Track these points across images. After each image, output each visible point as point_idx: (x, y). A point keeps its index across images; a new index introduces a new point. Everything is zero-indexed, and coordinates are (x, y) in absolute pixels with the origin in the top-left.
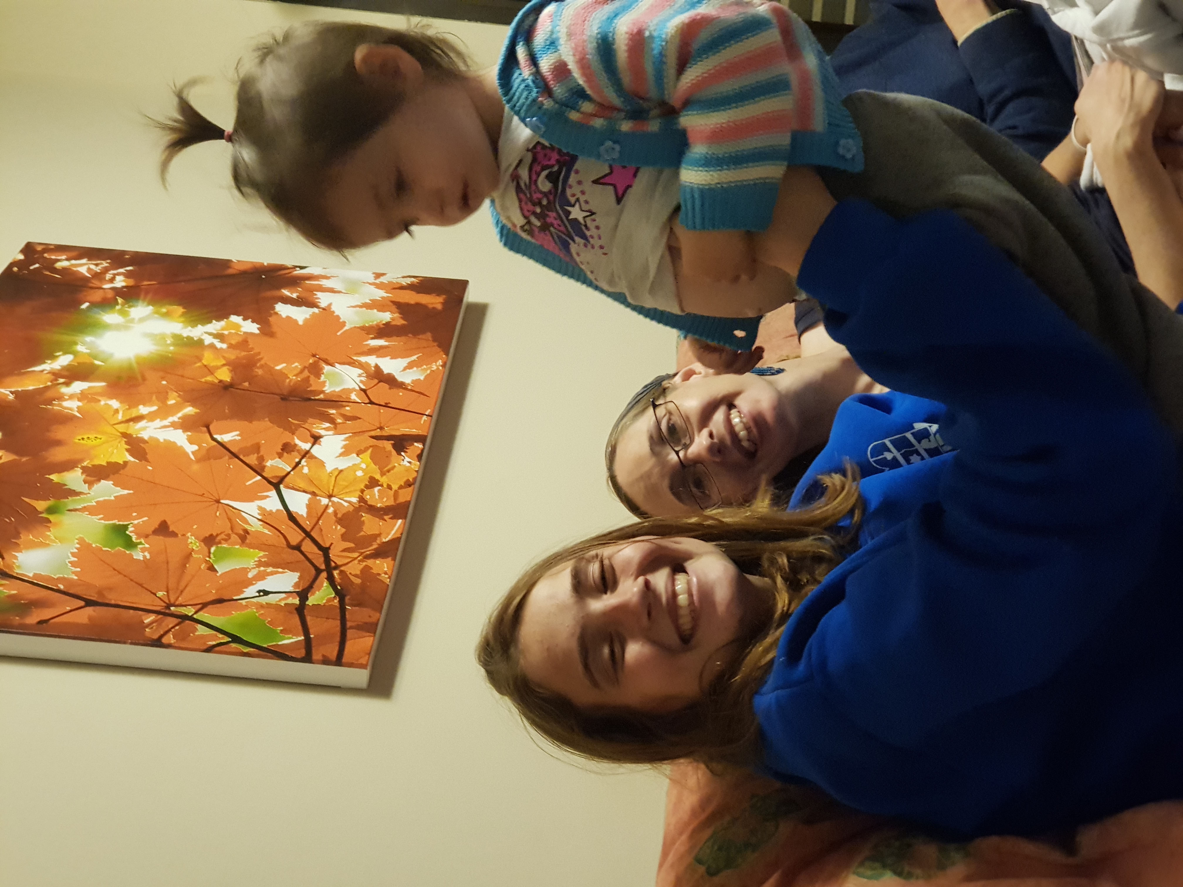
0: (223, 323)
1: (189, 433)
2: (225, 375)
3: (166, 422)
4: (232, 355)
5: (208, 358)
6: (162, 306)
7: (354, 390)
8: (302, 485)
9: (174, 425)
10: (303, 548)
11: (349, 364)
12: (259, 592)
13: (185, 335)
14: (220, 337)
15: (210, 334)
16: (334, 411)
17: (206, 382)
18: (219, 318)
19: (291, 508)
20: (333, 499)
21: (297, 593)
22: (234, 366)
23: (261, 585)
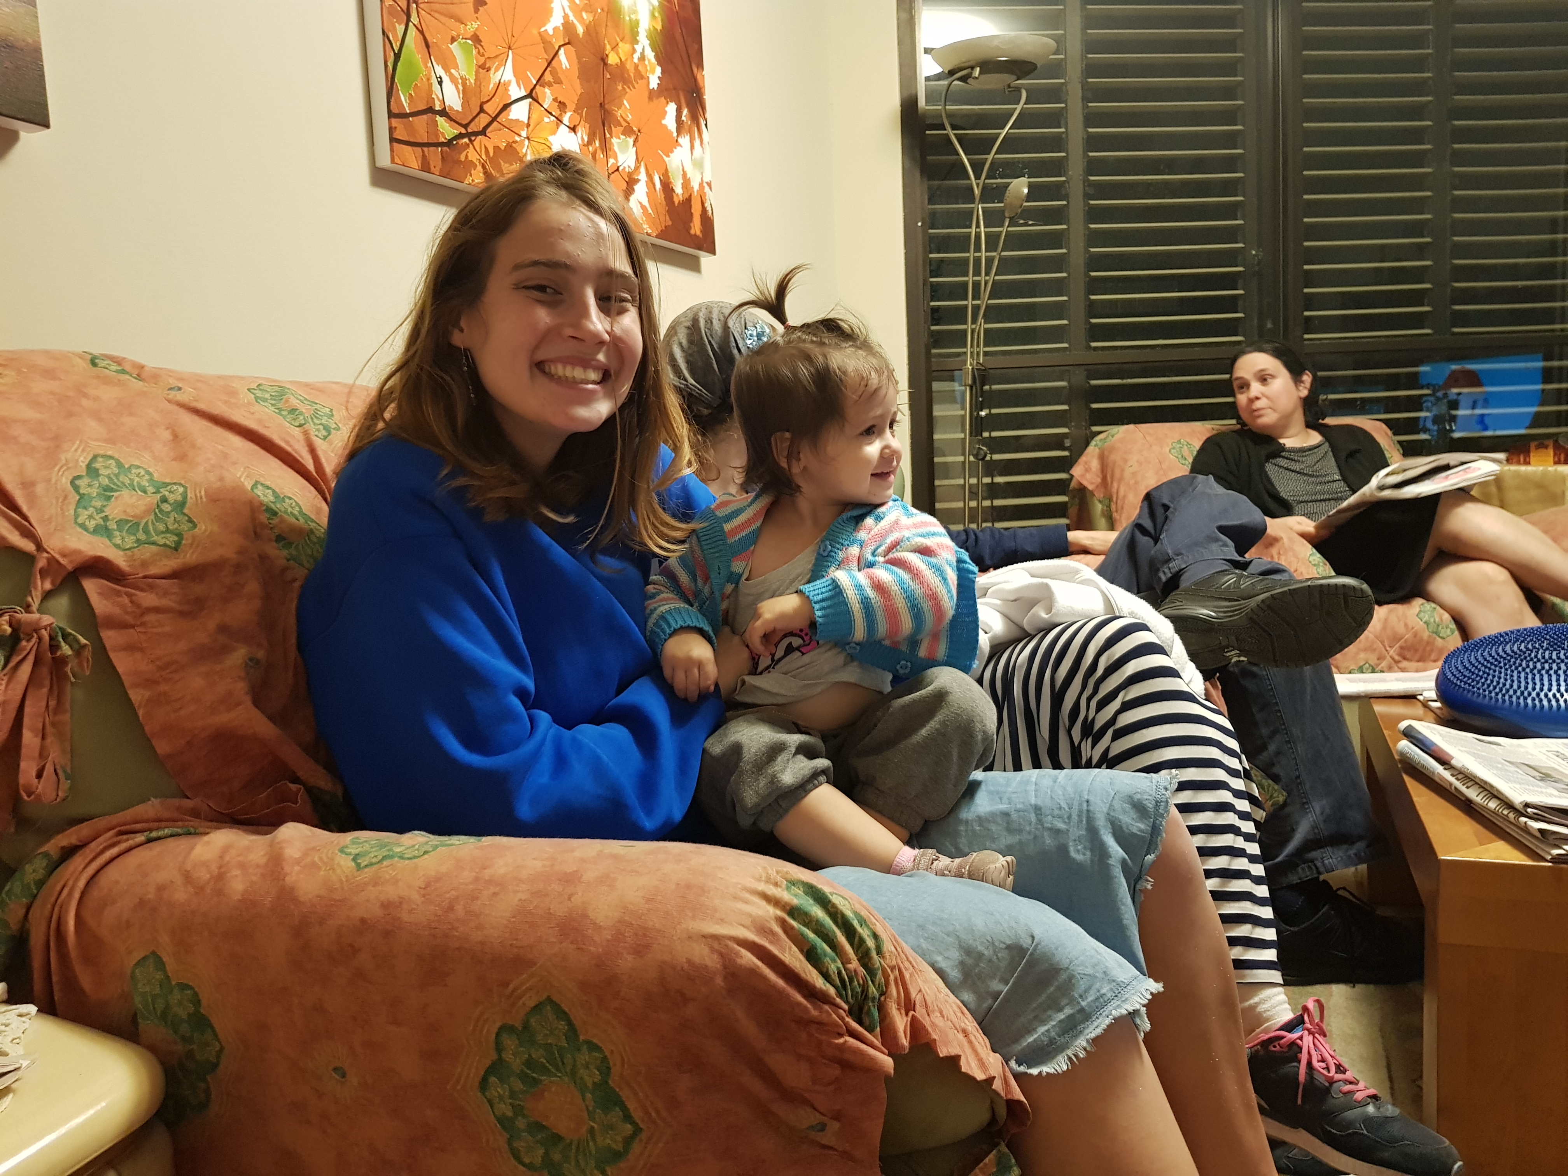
0: (653, 60)
1: (561, 28)
2: (612, 59)
3: (568, 11)
4: (629, 66)
5: (624, 47)
6: (659, 12)
7: (617, 161)
8: (534, 116)
9: (566, 16)
10: (482, 115)
11: (637, 159)
12: (440, 77)
13: (639, 30)
14: (642, 58)
15: (643, 50)
16: (597, 144)
17: (605, 44)
18: (657, 57)
19: (514, 107)
20: (527, 141)
21: (445, 108)
22: (622, 66)
23: (446, 80)
